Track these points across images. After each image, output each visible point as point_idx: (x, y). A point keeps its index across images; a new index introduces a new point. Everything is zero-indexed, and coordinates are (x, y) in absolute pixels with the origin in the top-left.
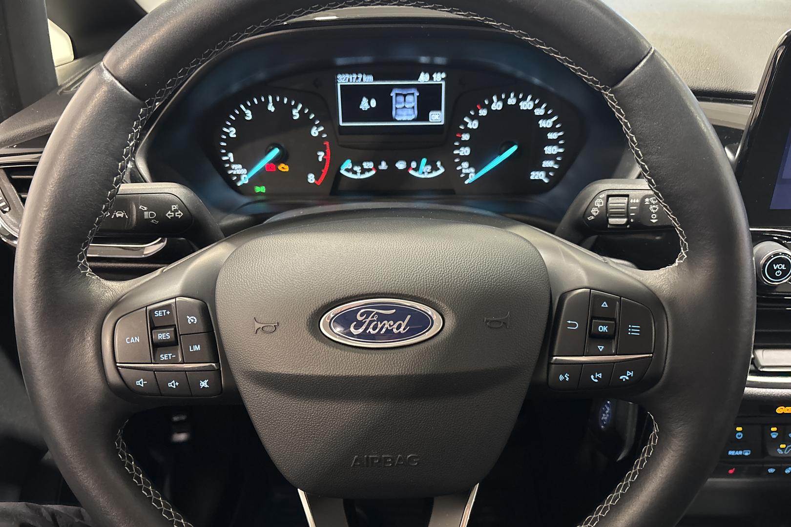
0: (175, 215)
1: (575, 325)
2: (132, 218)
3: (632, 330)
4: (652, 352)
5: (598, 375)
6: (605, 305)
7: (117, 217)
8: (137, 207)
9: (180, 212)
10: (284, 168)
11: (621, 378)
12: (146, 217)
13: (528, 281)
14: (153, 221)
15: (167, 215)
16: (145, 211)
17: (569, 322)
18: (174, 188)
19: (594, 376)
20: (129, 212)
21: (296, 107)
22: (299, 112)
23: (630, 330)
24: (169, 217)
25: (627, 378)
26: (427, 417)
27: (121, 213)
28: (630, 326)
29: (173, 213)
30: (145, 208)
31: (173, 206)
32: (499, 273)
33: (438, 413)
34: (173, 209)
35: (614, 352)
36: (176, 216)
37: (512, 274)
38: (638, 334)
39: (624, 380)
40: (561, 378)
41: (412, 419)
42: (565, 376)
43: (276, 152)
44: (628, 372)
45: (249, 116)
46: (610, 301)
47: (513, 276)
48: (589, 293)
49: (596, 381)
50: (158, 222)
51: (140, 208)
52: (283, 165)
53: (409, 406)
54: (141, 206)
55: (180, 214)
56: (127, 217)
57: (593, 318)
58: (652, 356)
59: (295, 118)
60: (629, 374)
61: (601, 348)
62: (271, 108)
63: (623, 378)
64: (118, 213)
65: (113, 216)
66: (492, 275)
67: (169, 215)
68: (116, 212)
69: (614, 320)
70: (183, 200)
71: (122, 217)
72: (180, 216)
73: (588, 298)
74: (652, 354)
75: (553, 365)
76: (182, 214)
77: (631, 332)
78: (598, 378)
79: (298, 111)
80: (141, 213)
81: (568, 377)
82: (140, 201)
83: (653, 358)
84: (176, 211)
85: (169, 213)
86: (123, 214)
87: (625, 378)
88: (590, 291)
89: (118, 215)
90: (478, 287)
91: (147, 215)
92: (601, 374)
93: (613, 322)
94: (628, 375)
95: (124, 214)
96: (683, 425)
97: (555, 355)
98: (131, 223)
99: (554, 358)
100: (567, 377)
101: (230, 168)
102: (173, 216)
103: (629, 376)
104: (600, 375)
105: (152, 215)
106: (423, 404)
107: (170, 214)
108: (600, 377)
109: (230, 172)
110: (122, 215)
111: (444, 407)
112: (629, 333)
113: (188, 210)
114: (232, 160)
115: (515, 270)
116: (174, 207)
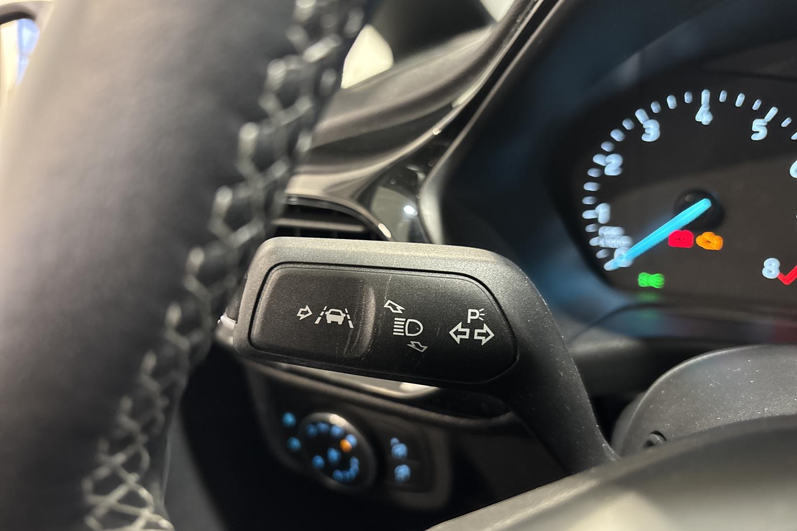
0: (472, 334)
2: (362, 331)
7: (329, 322)
8: (380, 302)
9: (486, 329)
10: (710, 241)
12: (398, 331)
14: (412, 344)
15: (451, 333)
16: (399, 315)
18: (481, 261)
20: (357, 313)
21: (761, 114)
22: (769, 126)
24: (458, 339)
27: (339, 314)
29: (468, 331)
30: (399, 307)
31: (470, 311)
34: (470, 318)
36: (476, 337)
43: (702, 206)
45: (652, 132)
50: (426, 347)
51: (386, 306)
52: (707, 236)
54: (389, 301)
55: (486, 335)
56: (351, 326)
59: (755, 137)
62: (704, 116)
64: (332, 313)
65: (319, 318)
67: (457, 333)
68: (327, 310)
70: (499, 297)
71: (340, 323)
72: (484, 340)
76: (492, 335)
79: (765, 124)
80: (386, 319)
82: (387, 288)
84: (476, 324)
85: (459, 327)
86: (344, 315)
89: (330, 318)
91: (400, 327)
95: (345, 318)
98: (359, 340)
101: (595, 234)
102: (467, 337)
105: (413, 328)
107: (461, 330)
109: (594, 242)
110: (340, 320)
113: (510, 327)
114: (601, 220)
116: (473, 314)
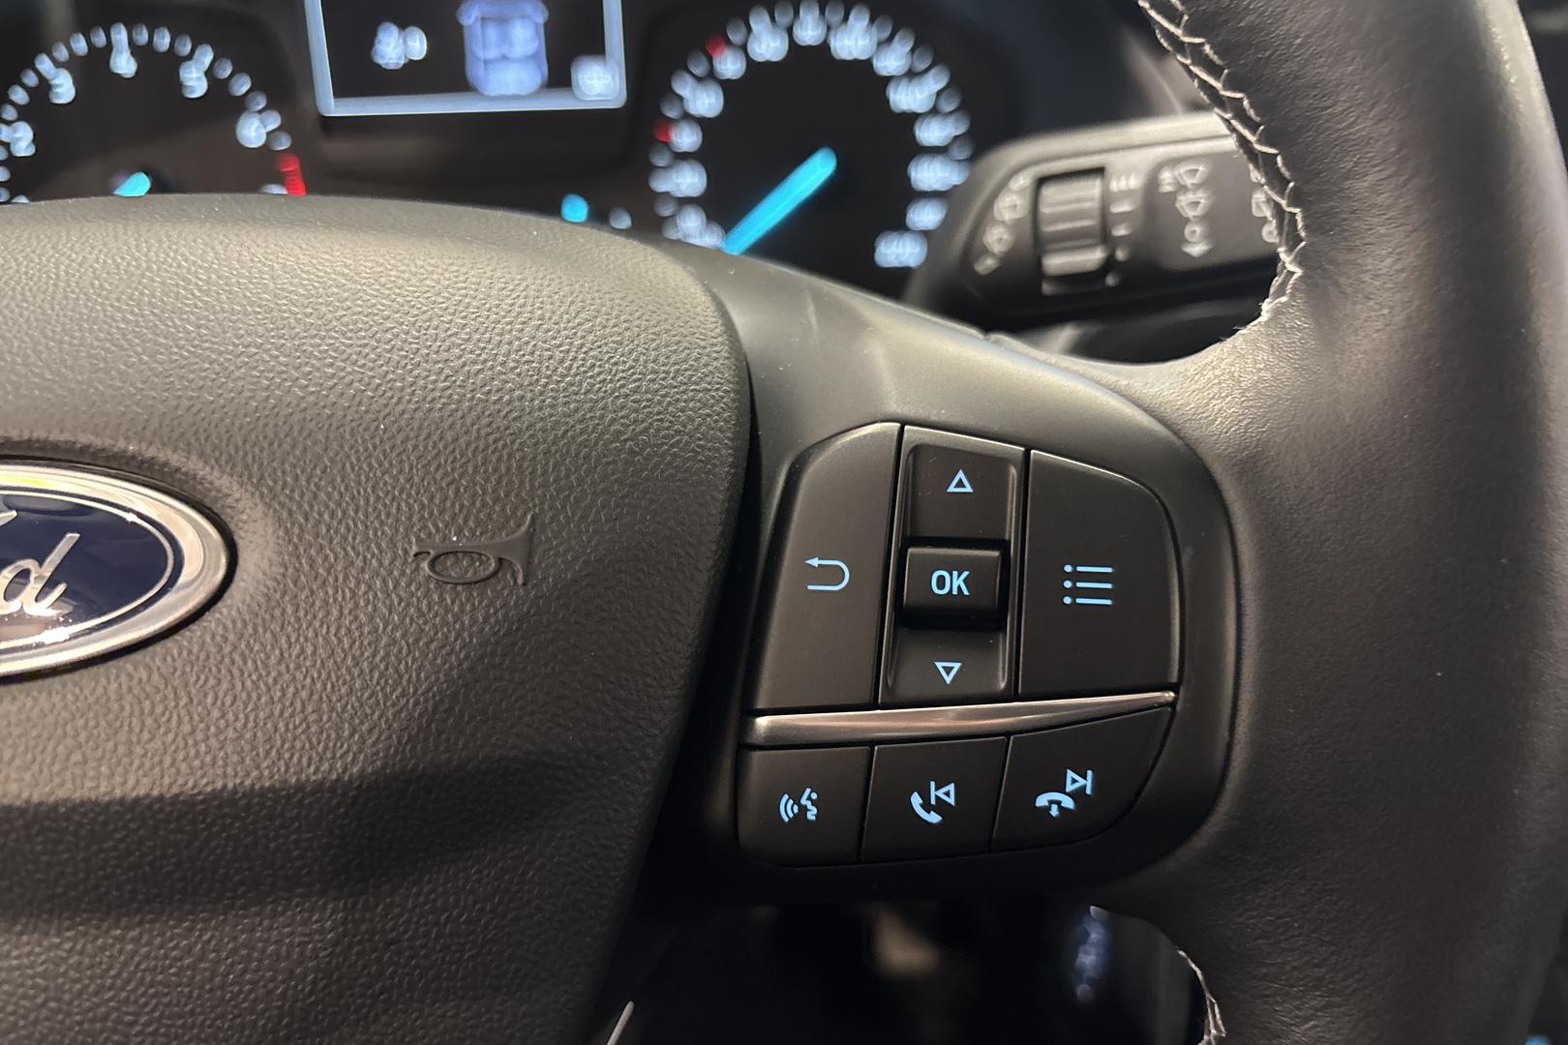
1: (836, 575)
3: (1080, 585)
4: (1174, 678)
5: (941, 793)
6: (961, 484)
11: (1042, 801)
13: (635, 391)
17: (815, 562)
19: (925, 796)
23: (1068, 584)
25: (1068, 803)
26: (166, 1000)
28: (1068, 568)
32: (508, 354)
33: (211, 979)
35: (1002, 685)
37: (562, 361)
38: (1108, 602)
39: (1054, 811)
40: (787, 809)
41: (98, 1005)
42: (804, 801)
44: (1070, 774)
46: (985, 468)
47: (570, 368)
48: (895, 438)
49: (934, 818)
53: (79, 947)
57: (911, 540)
58: (1176, 699)
60: (1074, 781)
61: (948, 670)
63: (1051, 802)
66: (475, 362)
69: (1002, 545)
73: (892, 461)
74: (1174, 688)
75: (757, 755)
77: (1076, 592)
78: (940, 807)
79: (202, 74)
81: (814, 803)
83: (1179, 707)
87: (1058, 803)
88: (901, 431)
90: (401, 407)
92: (951, 788)
93: (996, 554)
94: (1070, 788)
96: (1326, 1007)
97: (761, 705)
99: (763, 722)
100: (809, 804)
103: (1078, 795)
104: (948, 793)
106: (136, 940)
108: (951, 800)
111: (234, 951)
112: (1067, 600)
115: (582, 345)
